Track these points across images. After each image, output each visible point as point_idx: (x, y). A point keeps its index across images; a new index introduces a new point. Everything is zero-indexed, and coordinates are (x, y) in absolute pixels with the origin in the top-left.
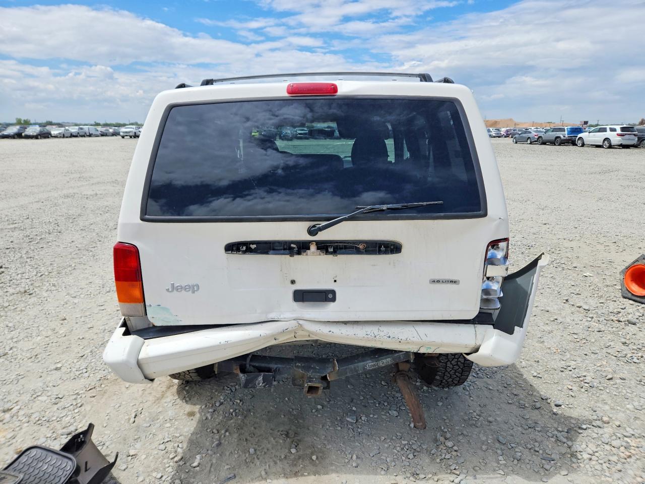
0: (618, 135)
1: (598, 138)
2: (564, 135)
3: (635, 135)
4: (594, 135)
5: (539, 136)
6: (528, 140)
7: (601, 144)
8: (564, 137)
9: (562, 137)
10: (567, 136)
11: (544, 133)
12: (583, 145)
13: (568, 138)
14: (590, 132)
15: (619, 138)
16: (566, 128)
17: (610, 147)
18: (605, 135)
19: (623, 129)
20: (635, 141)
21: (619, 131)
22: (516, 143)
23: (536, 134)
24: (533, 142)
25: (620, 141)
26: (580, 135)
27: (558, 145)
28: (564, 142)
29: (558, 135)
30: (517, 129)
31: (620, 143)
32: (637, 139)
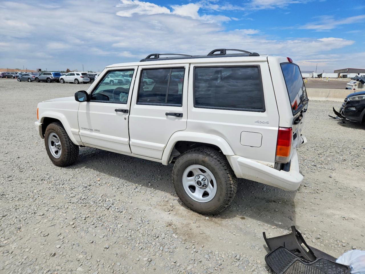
0: (81, 77)
1: (71, 78)
2: (52, 77)
3: (88, 77)
4: (69, 77)
5: (36, 77)
6: (28, 79)
7: (73, 81)
8: (52, 78)
9: (51, 78)
10: (53, 77)
11: (38, 75)
12: (64, 82)
13: (54, 79)
14: (66, 76)
15: (82, 79)
16: (52, 73)
17: (79, 83)
18: (74, 77)
19: (83, 74)
20: (89, 80)
21: (81, 75)
22: (21, 81)
23: (33, 76)
24: (32, 81)
25: (83, 80)
26: (61, 77)
27: (50, 82)
28: (52, 81)
29: (48, 77)
30: (10, 73)
31: (83, 81)
32: (89, 79)
